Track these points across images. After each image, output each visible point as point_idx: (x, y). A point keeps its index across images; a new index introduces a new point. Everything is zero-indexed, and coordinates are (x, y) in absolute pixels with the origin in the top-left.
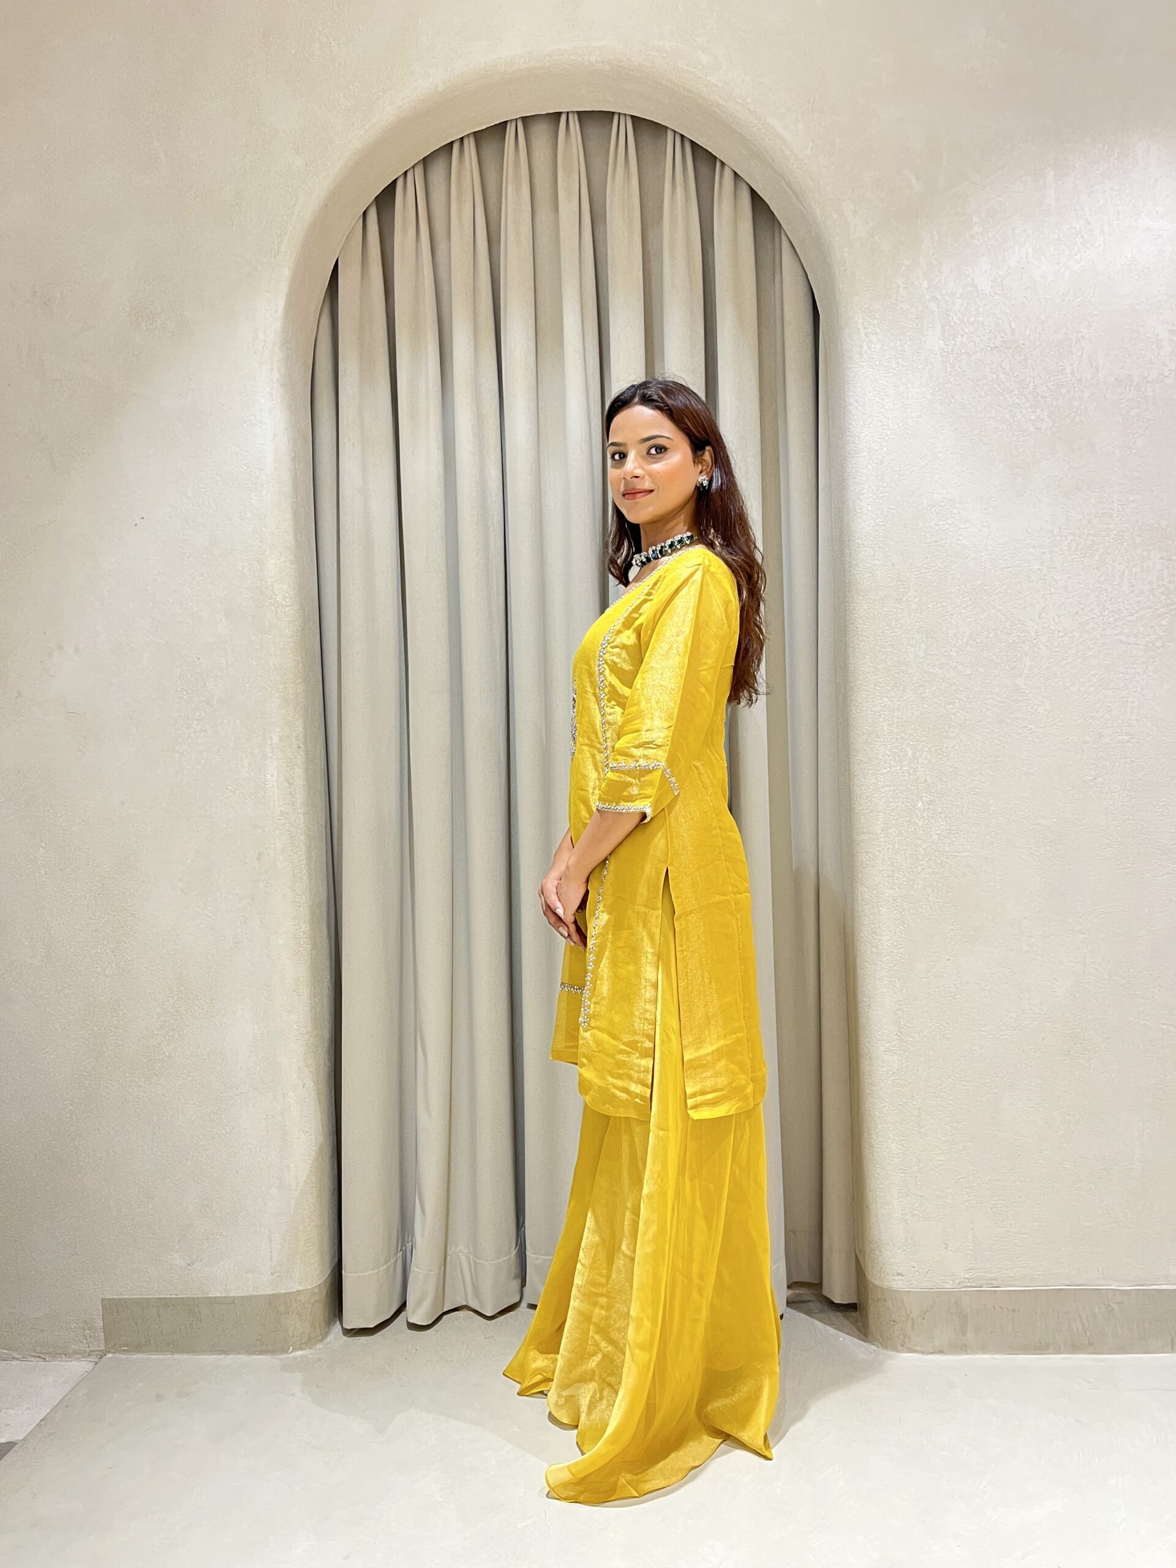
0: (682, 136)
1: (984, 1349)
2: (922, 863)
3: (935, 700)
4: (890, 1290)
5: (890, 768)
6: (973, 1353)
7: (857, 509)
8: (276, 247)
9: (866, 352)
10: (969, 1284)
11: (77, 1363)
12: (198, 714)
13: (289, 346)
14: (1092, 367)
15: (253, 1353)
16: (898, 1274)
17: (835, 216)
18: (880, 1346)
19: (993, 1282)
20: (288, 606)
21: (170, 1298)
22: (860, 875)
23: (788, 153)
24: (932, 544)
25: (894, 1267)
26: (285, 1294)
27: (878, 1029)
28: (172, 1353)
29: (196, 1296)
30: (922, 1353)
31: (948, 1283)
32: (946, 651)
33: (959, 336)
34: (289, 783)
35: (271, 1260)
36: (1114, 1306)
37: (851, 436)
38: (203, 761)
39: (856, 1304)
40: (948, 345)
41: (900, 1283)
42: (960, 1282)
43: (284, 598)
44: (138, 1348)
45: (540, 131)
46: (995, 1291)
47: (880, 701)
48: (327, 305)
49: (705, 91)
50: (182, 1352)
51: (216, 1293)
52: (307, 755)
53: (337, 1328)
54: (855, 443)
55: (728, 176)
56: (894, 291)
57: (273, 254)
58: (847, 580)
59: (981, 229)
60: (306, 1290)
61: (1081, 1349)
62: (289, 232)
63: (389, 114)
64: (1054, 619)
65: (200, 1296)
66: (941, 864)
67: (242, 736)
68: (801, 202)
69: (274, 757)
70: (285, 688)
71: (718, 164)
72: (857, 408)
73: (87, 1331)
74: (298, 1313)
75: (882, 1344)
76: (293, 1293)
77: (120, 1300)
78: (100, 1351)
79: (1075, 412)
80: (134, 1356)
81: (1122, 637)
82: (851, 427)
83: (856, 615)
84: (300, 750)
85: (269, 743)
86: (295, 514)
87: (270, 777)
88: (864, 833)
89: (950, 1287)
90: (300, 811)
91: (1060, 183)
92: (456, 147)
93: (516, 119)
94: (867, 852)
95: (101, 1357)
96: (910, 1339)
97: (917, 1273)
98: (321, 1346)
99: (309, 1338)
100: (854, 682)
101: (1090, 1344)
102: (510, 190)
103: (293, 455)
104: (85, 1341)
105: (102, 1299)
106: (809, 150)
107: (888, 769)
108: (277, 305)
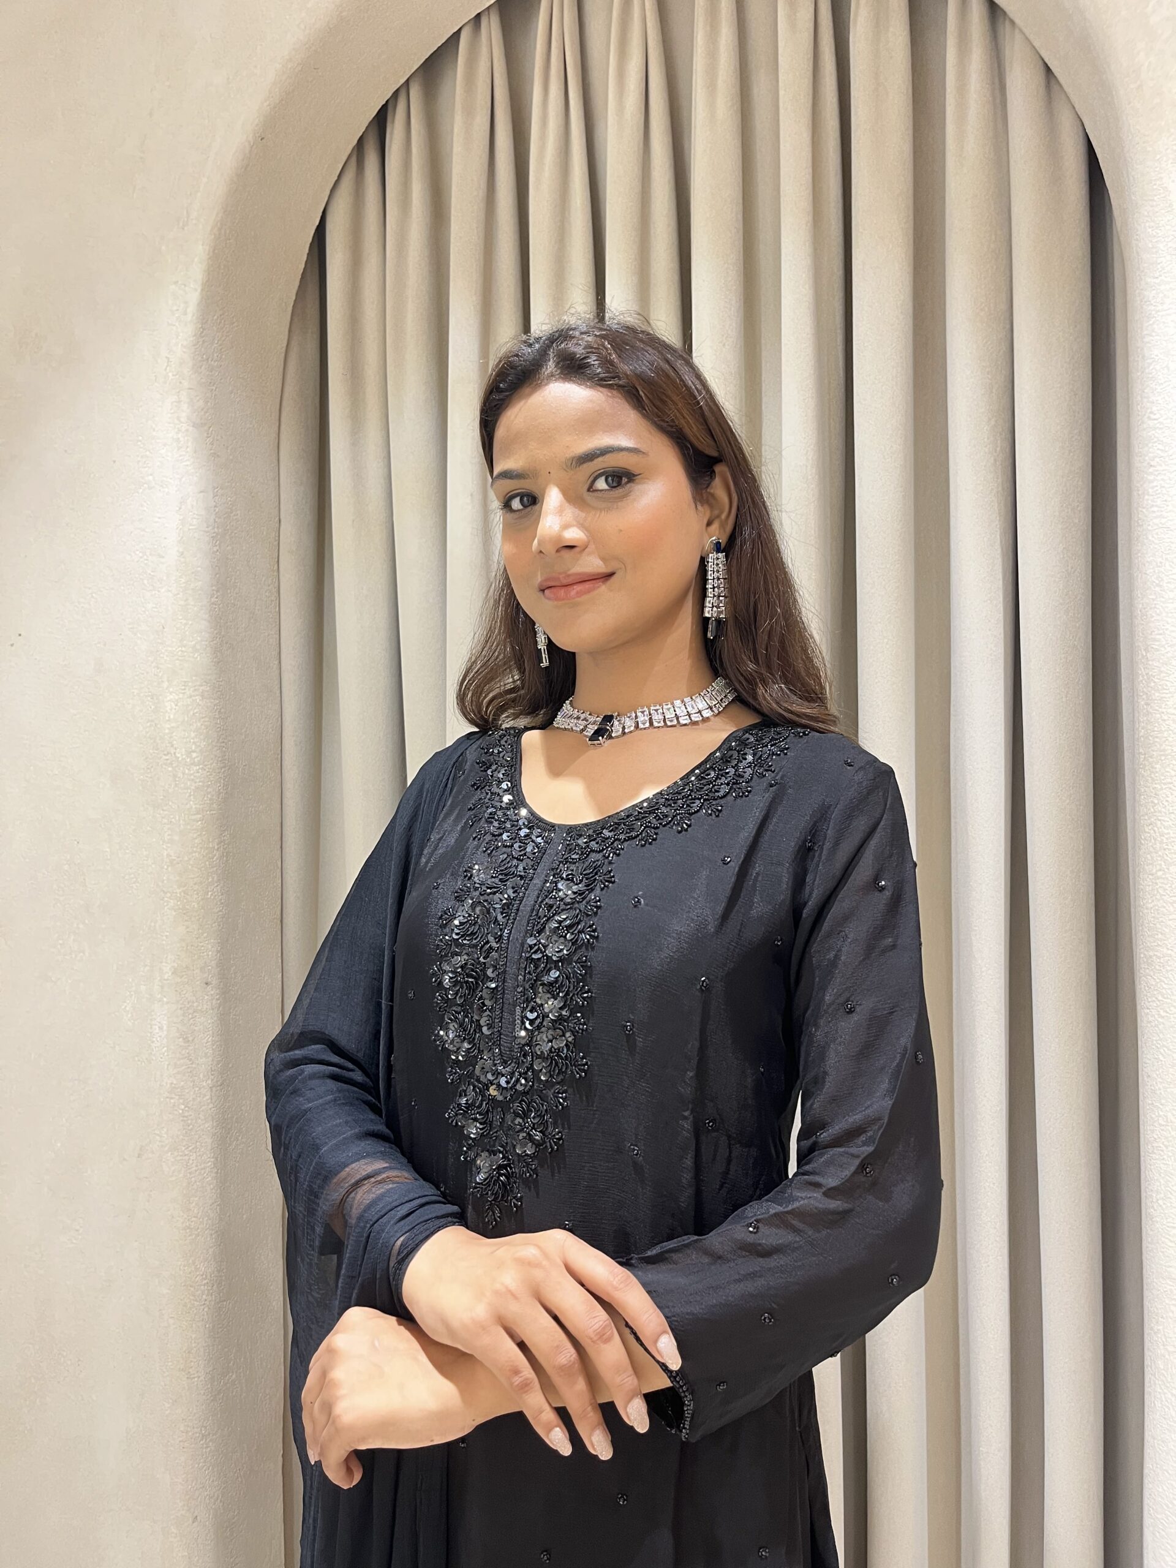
34: (186, 1040)
52: (226, 993)
69: (165, 999)
84: (209, 988)
85: (157, 976)
87: (157, 1031)
108: (186, 303)
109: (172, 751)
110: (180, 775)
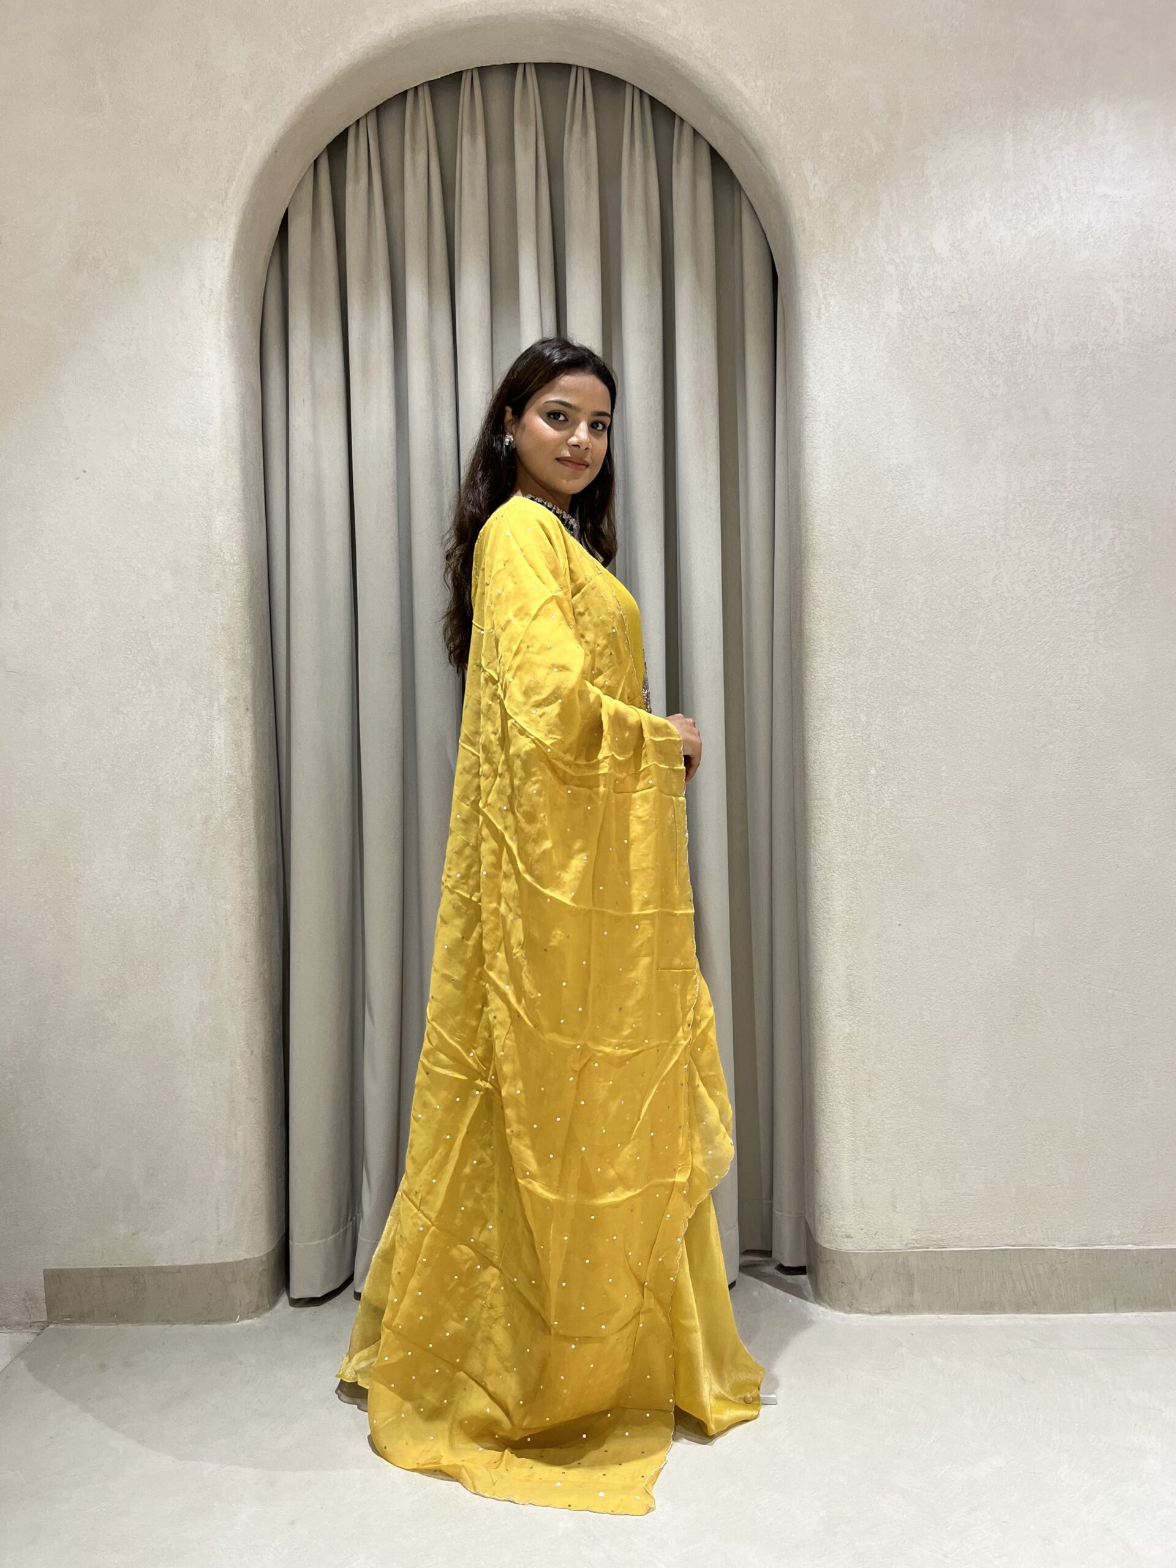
0: (641, 91)
1: (930, 1308)
2: (875, 828)
3: (890, 666)
4: (839, 1253)
5: (844, 733)
6: (920, 1313)
7: (814, 474)
8: (224, 193)
9: (824, 314)
10: (916, 1245)
11: (19, 1335)
12: (142, 674)
13: (237, 296)
14: (1047, 333)
15: (200, 1323)
16: (848, 1236)
17: (794, 175)
18: (828, 1307)
19: (940, 1242)
20: (235, 564)
21: (114, 1268)
22: (813, 841)
23: (747, 109)
24: (888, 510)
25: (843, 1230)
26: (232, 1263)
27: (829, 994)
28: (117, 1323)
29: (140, 1266)
30: (870, 1313)
31: (895, 1244)
32: (900, 618)
33: (917, 300)
34: (236, 745)
35: (218, 1228)
36: (1059, 1266)
37: (809, 400)
38: (148, 722)
39: (805, 1267)
40: (905, 309)
41: (849, 1244)
42: (907, 1244)
43: (232, 556)
44: (82, 1318)
45: (497, 83)
46: (942, 1251)
47: (836, 667)
48: (277, 254)
49: (664, 44)
50: (127, 1322)
51: (161, 1262)
52: (255, 717)
53: (284, 1298)
54: (811, 407)
55: (687, 134)
56: (853, 253)
57: (220, 200)
58: (803, 545)
59: (940, 192)
60: (255, 1258)
61: (1025, 1309)
62: (237, 179)
63: (341, 59)
64: (1007, 586)
65: (145, 1265)
66: (892, 829)
67: (189, 697)
68: (761, 161)
69: (222, 719)
70: (233, 648)
71: (677, 121)
72: (815, 371)
73: (28, 1303)
74: (245, 1282)
75: (830, 1306)
76: (240, 1261)
77: (62, 1270)
78: (43, 1322)
79: (1031, 379)
80: (78, 1327)
81: (1074, 605)
82: (808, 390)
83: (812, 580)
84: (248, 713)
85: (216, 704)
86: (244, 470)
87: (217, 739)
88: (818, 799)
89: (899, 1248)
90: (248, 775)
91: (1019, 147)
92: (410, 97)
93: (472, 69)
94: (820, 818)
95: (44, 1328)
96: (857, 1300)
97: (865, 1235)
98: (270, 1315)
99: (257, 1306)
100: (809, 648)
101: (1034, 1303)
102: (466, 141)
103: (242, 409)
104: (26, 1313)
105: (45, 1270)
106: (769, 106)
107: (842, 735)
108: (224, 254)
109: (222, 554)
110: (227, 570)
